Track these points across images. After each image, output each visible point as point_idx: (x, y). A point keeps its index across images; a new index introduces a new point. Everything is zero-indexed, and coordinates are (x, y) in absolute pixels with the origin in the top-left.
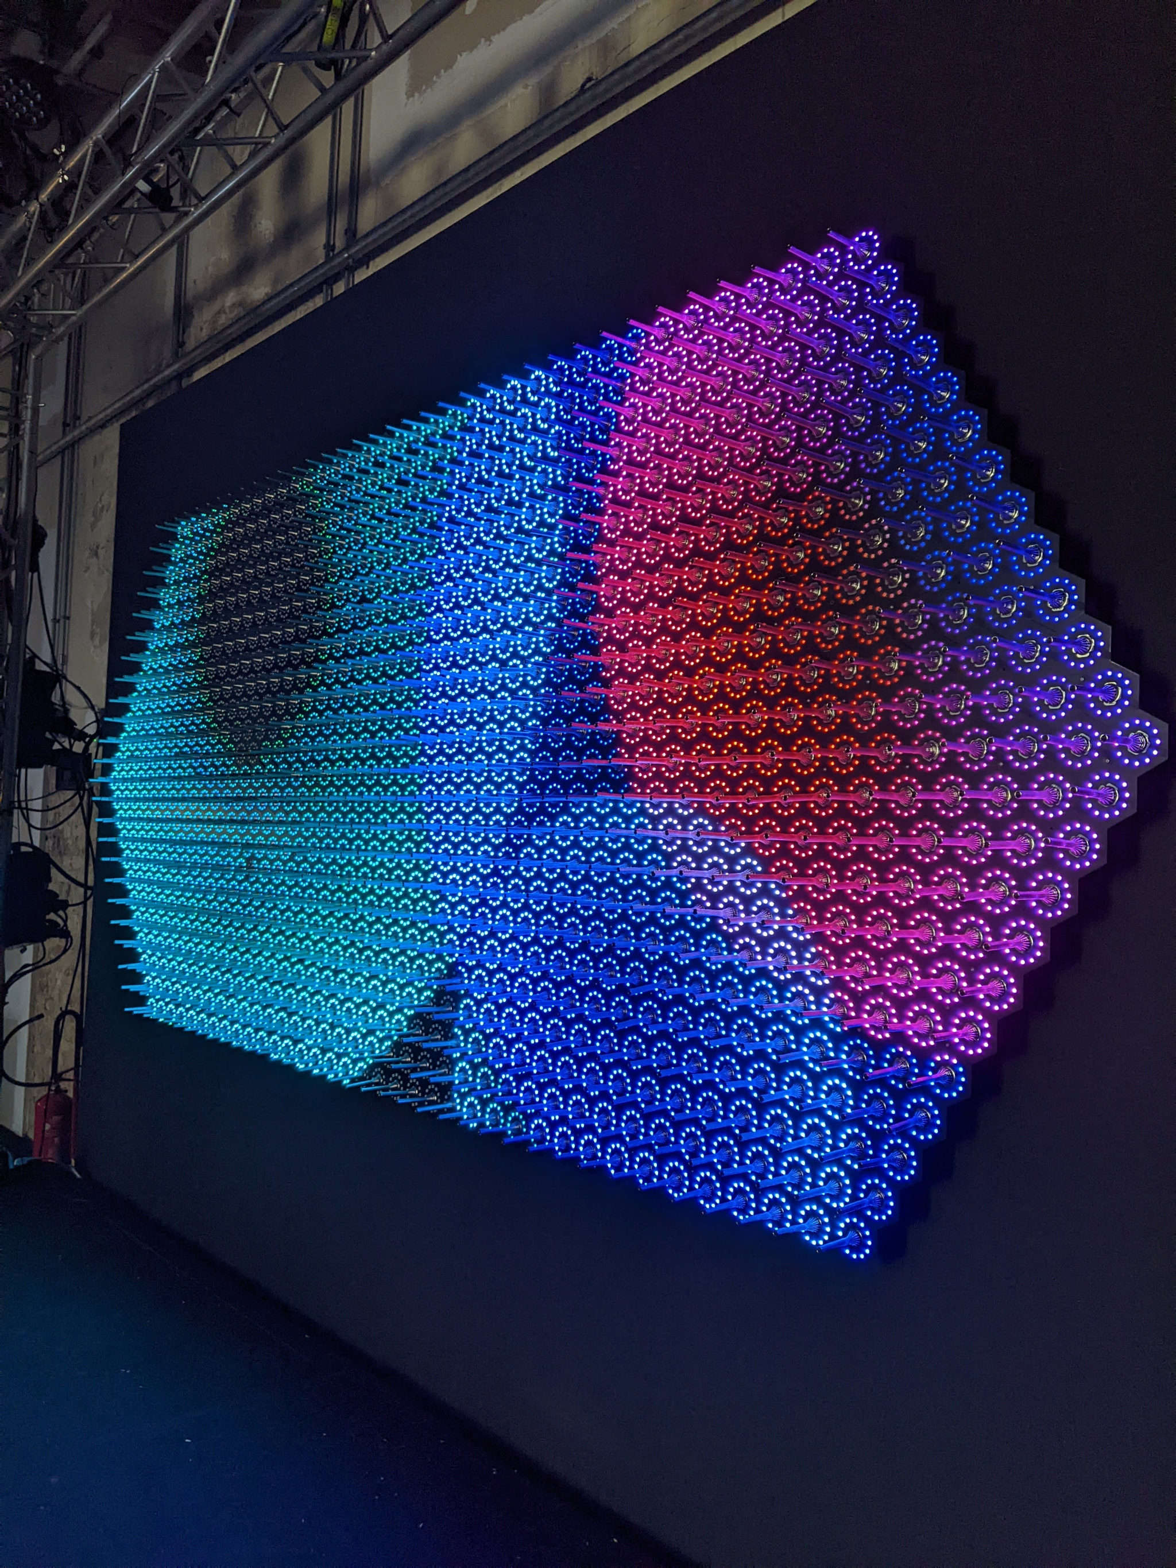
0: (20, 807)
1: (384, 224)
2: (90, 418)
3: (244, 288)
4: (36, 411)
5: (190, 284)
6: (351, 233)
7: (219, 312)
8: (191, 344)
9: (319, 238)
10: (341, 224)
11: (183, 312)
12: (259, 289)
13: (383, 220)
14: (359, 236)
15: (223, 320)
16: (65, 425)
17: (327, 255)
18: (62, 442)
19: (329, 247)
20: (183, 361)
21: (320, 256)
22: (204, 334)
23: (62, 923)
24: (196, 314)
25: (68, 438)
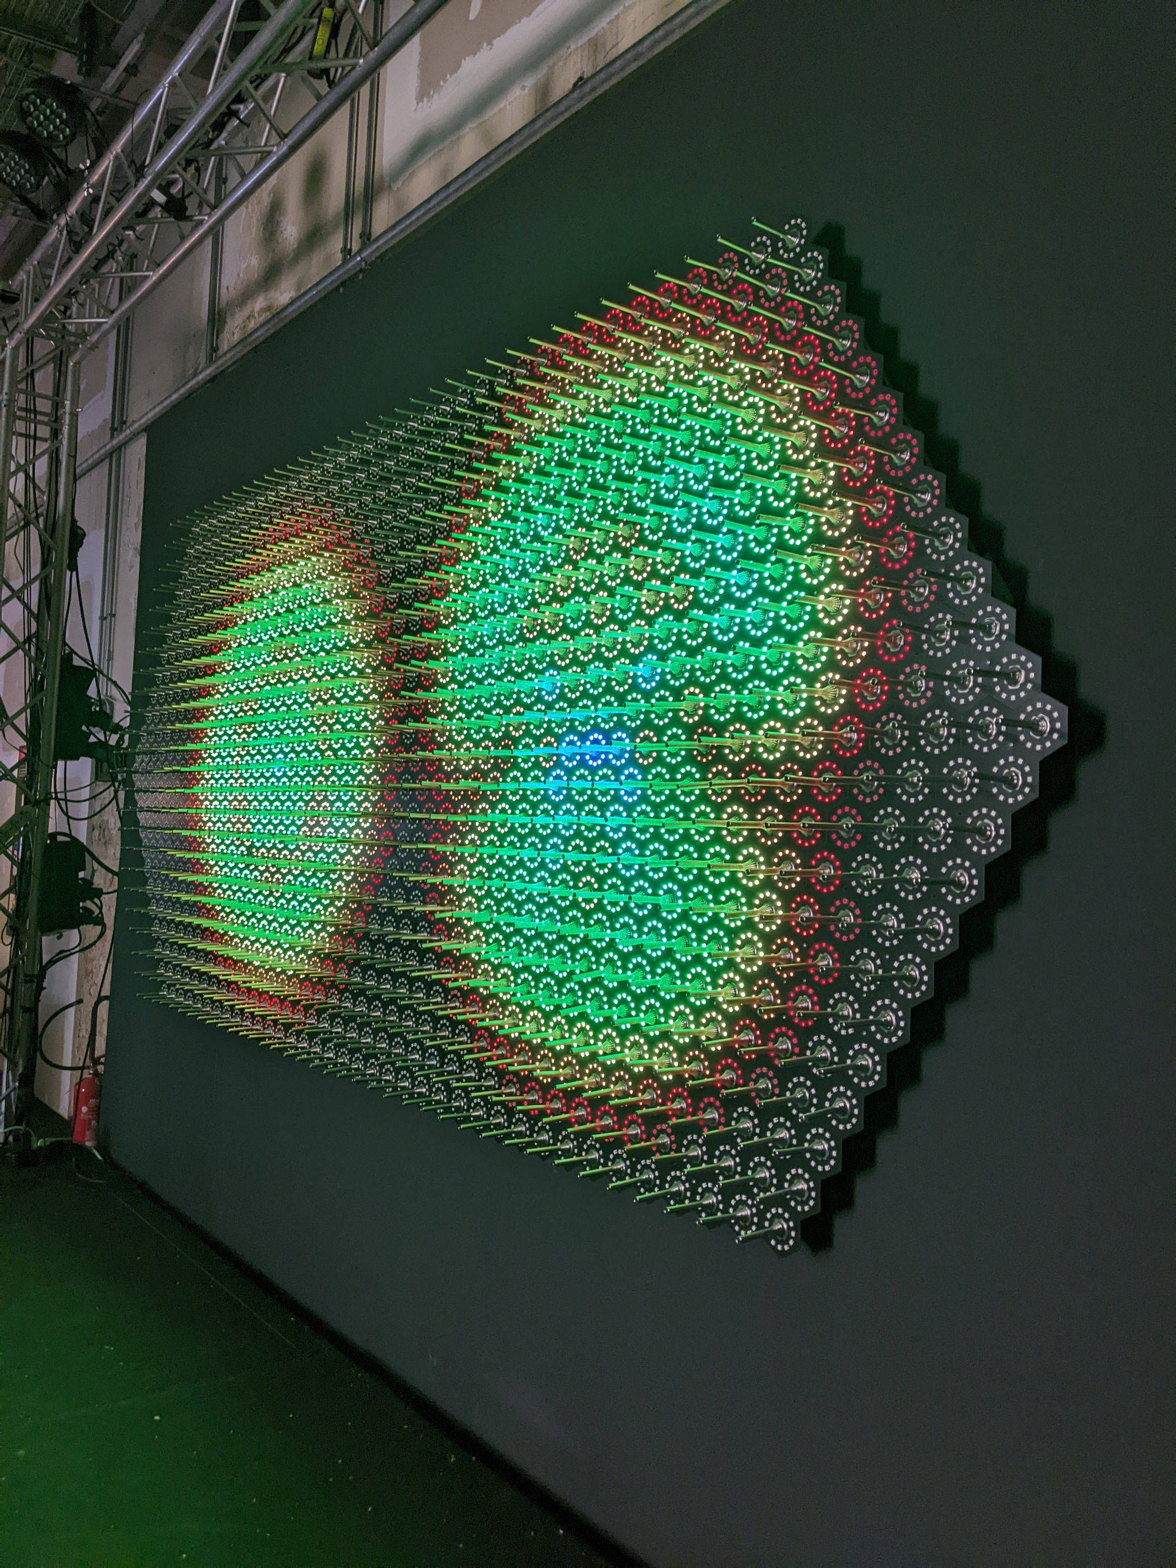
0: (56, 798)
1: (393, 227)
2: (134, 422)
3: (272, 293)
4: (74, 415)
5: (224, 291)
6: (366, 237)
7: (249, 318)
8: (224, 347)
9: (336, 243)
10: (357, 229)
11: (217, 318)
12: (283, 294)
13: (391, 223)
14: (373, 237)
15: (252, 325)
16: (113, 429)
17: (345, 258)
18: (108, 447)
19: (346, 251)
20: (214, 367)
21: (339, 257)
22: (237, 338)
23: (97, 911)
24: (228, 320)
25: (115, 442)
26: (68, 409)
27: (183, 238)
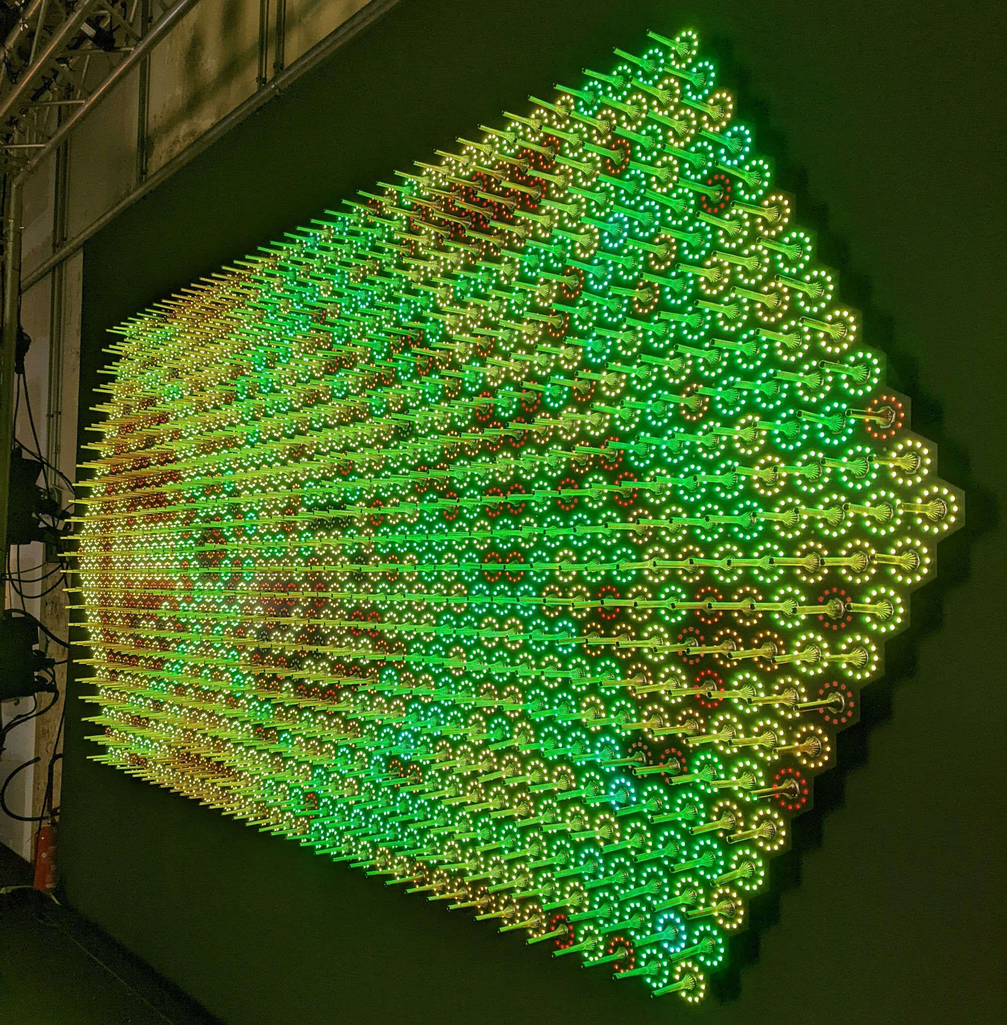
0: (11, 580)
1: (303, 57)
2: (73, 239)
3: (195, 120)
4: (19, 234)
5: (151, 119)
6: (279, 67)
7: (174, 143)
8: (153, 169)
9: (252, 73)
10: (271, 59)
11: (146, 144)
12: (205, 120)
13: (302, 53)
14: (286, 66)
15: (178, 149)
16: (55, 245)
17: (260, 87)
18: (51, 261)
19: (262, 80)
20: (145, 186)
21: (254, 86)
22: (163, 161)
23: (50, 679)
24: (156, 145)
25: (57, 257)
26: (12, 226)
27: (112, 69)
